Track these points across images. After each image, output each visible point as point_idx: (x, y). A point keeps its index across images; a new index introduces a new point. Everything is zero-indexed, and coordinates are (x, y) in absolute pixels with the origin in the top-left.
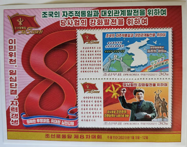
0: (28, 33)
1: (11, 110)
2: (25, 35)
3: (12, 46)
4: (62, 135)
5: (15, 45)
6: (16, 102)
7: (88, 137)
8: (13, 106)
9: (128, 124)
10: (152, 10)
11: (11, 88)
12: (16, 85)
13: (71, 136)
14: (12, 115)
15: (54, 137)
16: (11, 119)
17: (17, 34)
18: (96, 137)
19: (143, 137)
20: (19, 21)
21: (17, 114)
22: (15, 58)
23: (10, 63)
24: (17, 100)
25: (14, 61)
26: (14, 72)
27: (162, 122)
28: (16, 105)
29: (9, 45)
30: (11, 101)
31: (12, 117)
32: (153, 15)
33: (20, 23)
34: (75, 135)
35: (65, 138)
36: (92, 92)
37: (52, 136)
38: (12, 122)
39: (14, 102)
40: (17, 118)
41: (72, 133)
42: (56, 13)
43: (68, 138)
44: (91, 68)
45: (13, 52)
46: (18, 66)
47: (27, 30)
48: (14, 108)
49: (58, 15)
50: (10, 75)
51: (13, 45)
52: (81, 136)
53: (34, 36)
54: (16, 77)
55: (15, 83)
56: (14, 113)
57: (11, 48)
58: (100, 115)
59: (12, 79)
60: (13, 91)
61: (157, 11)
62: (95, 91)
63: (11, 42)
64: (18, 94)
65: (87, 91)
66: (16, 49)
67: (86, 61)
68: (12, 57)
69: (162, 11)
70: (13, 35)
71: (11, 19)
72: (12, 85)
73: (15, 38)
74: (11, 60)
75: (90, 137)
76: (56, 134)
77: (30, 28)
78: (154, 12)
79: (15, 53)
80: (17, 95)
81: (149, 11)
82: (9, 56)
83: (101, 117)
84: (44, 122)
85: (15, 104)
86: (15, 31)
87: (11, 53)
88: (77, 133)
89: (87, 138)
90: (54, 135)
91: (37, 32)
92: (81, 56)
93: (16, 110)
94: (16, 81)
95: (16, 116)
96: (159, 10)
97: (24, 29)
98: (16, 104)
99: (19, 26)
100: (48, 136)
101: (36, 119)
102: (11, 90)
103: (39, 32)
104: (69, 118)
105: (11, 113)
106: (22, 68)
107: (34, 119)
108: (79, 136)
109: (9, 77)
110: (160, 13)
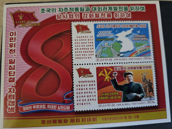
0: (27, 26)
1: (8, 98)
2: (25, 28)
3: (12, 38)
4: (59, 120)
5: (15, 37)
6: (14, 89)
7: (84, 120)
8: (10, 93)
9: (120, 105)
10: (134, 7)
11: (10, 76)
12: (14, 73)
13: (67, 120)
14: (9, 102)
15: (50, 122)
16: (8, 106)
17: (17, 27)
18: (92, 120)
19: (134, 116)
20: (20, 16)
21: (14, 101)
22: (15, 48)
23: (10, 53)
24: (14, 88)
25: (13, 51)
26: (13, 61)
27: (150, 101)
28: (14, 93)
29: (10, 37)
30: (9, 89)
31: (9, 105)
32: (134, 10)
33: (21, 18)
34: (71, 119)
35: (62, 122)
36: (86, 77)
37: (49, 122)
38: (8, 109)
39: (11, 90)
40: (14, 105)
41: (68, 117)
42: (53, 10)
43: (64, 122)
44: (84, 55)
45: (13, 43)
46: (17, 55)
47: (26, 24)
48: (11, 95)
49: (54, 11)
50: (10, 63)
51: (14, 37)
52: (77, 119)
53: (32, 28)
54: (14, 66)
55: (13, 71)
56: (11, 101)
57: (12, 40)
58: (94, 98)
59: (11, 68)
60: (11, 78)
61: (138, 8)
62: (89, 75)
63: (12, 34)
64: (15, 81)
65: (82, 75)
66: (16, 41)
67: (80, 49)
68: (12, 47)
69: (141, 8)
70: (13, 28)
71: (13, 15)
72: (11, 73)
73: (15, 31)
74: (11, 50)
75: (85, 120)
76: (52, 119)
77: (29, 22)
78: (135, 8)
79: (15, 44)
80: (14, 83)
81: (131, 8)
82: (10, 47)
83: (95, 99)
84: (40, 108)
85: (12, 91)
86: (16, 25)
87: (11, 44)
88: (72, 117)
89: (83, 122)
90: (51, 121)
91: (36, 25)
92: (75, 45)
93: (13, 98)
94: (14, 69)
95: (13, 103)
96: (138, 7)
97: (24, 23)
98: (14, 91)
99: (20, 20)
100: (45, 123)
101: (32, 106)
102: (9, 78)
103: (37, 25)
104: (65, 103)
105: (8, 101)
106: (21, 57)
107: (30, 106)
108: (75, 120)
109: (8, 66)
110: (140, 9)
